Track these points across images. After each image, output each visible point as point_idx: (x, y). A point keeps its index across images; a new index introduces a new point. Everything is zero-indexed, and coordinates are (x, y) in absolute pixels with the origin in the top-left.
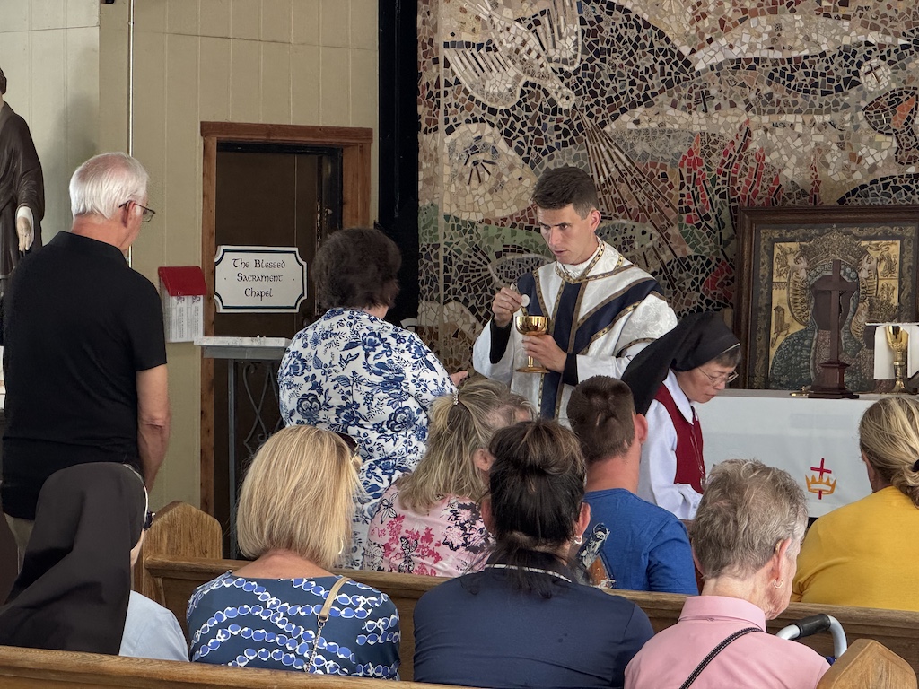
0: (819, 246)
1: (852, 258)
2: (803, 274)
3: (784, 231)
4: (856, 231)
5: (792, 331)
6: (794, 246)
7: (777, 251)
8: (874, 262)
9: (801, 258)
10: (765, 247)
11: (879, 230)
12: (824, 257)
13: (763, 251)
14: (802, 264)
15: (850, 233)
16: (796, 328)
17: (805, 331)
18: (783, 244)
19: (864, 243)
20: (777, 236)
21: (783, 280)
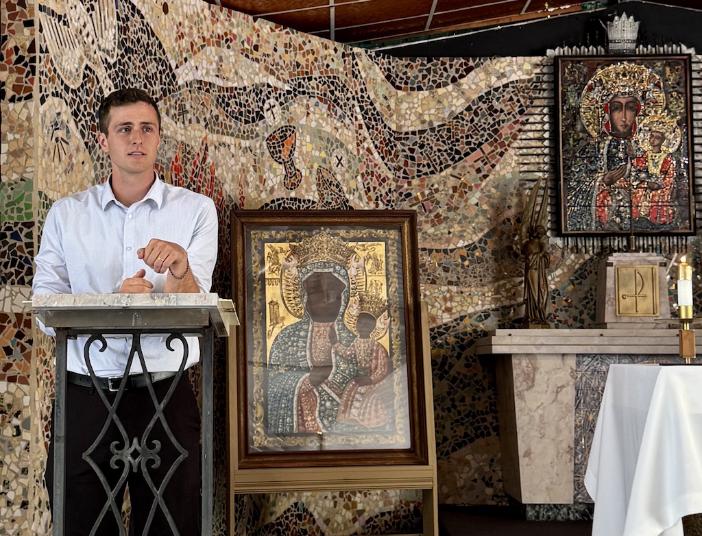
0: (308, 246)
1: (341, 257)
2: (294, 271)
3: (273, 233)
4: (342, 233)
5: (287, 323)
6: (285, 246)
7: (267, 250)
8: (361, 262)
9: (292, 256)
10: (256, 247)
11: (365, 232)
12: (314, 255)
13: (254, 251)
14: (293, 262)
15: (337, 235)
16: (291, 320)
17: (300, 323)
18: (273, 244)
19: (351, 244)
20: (267, 237)
21: (274, 276)
